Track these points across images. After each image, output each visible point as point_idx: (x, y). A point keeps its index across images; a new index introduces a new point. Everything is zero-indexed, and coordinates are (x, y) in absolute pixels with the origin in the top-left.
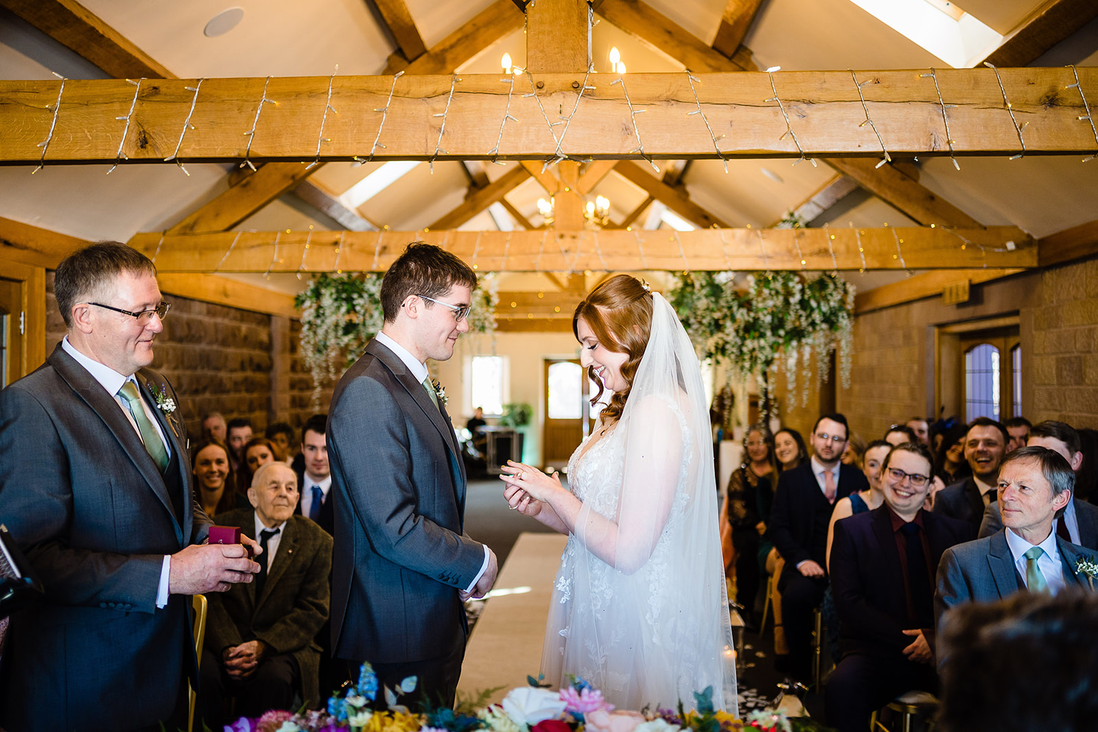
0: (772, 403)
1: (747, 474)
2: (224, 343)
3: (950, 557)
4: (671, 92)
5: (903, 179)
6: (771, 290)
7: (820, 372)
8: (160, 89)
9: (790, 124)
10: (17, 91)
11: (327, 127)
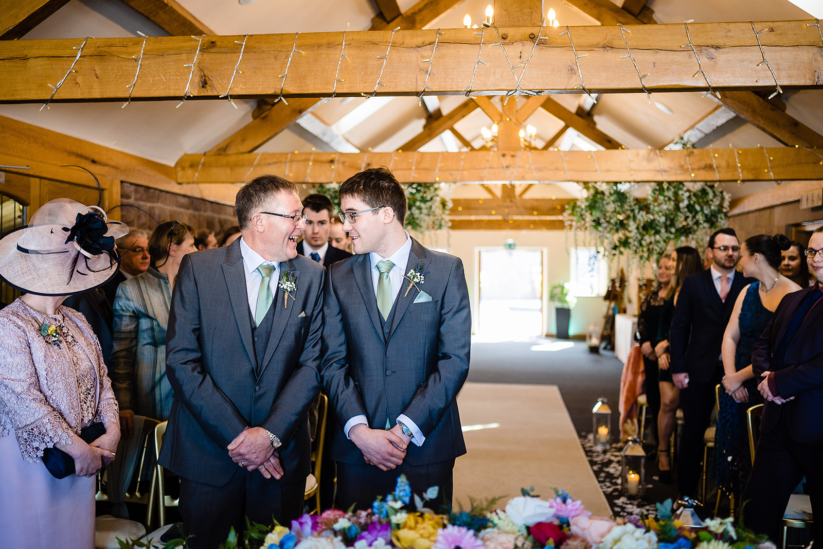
4: (607, 41)
5: (773, 110)
6: (665, 196)
8: (217, 43)
9: (701, 64)
10: (111, 46)
11: (341, 70)
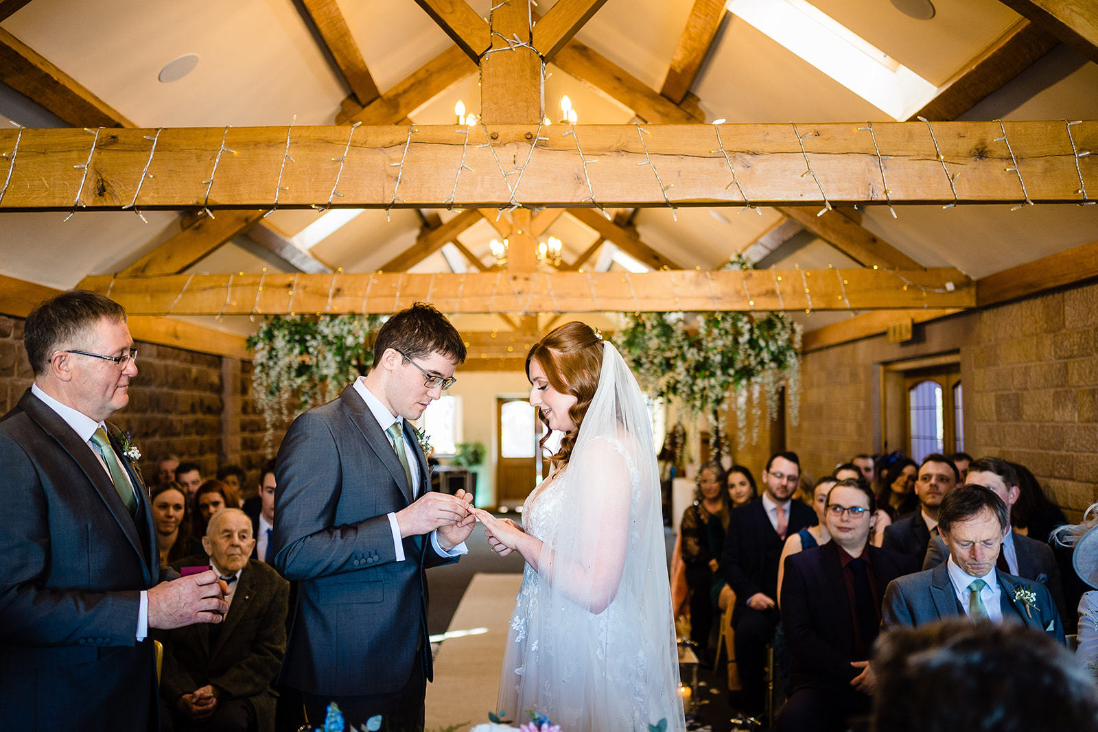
0: (723, 441)
1: (700, 511)
2: (175, 385)
3: (894, 588)
4: (621, 143)
5: (847, 222)
6: (720, 329)
7: (769, 410)
8: (119, 138)
9: (735, 174)
11: (285, 175)
